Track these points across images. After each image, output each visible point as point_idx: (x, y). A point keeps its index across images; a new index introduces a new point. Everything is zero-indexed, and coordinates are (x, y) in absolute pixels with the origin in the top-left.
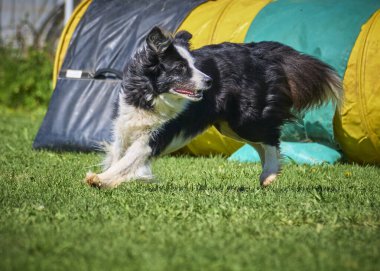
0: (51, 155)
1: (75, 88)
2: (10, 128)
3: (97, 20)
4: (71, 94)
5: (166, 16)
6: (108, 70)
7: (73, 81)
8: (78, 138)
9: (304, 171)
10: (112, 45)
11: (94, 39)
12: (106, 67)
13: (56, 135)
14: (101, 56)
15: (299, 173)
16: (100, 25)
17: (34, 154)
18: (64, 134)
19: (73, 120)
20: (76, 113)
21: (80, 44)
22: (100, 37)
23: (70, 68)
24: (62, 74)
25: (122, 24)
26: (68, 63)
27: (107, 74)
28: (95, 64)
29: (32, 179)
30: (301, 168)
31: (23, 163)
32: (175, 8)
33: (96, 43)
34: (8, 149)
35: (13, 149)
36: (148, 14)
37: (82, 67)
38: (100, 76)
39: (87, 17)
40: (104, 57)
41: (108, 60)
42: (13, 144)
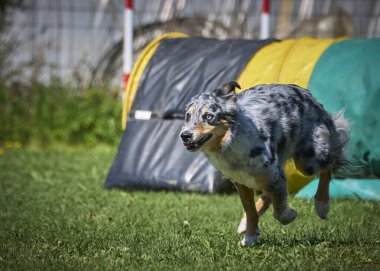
0: (124, 194)
1: (144, 129)
2: (76, 167)
3: (164, 62)
4: (140, 135)
5: (232, 57)
6: (176, 110)
7: (142, 122)
8: (148, 177)
9: (372, 207)
10: (180, 87)
11: (162, 81)
12: (175, 107)
13: (126, 174)
14: (170, 97)
15: (367, 209)
16: (167, 67)
17: (105, 193)
18: (134, 173)
19: (143, 160)
20: (146, 153)
21: (149, 86)
22: (168, 79)
23: (139, 109)
24: (131, 115)
25: (189, 66)
26: (137, 104)
27: (175, 115)
28: (163, 104)
29: (110, 219)
30: (368, 205)
31: (97, 203)
32: (241, 50)
33: (164, 84)
34: (80, 189)
35: (84, 188)
36: (214, 56)
37: (151, 108)
38: (168, 116)
39: (155, 60)
40: (172, 99)
41: (176, 101)
42: (83, 184)
